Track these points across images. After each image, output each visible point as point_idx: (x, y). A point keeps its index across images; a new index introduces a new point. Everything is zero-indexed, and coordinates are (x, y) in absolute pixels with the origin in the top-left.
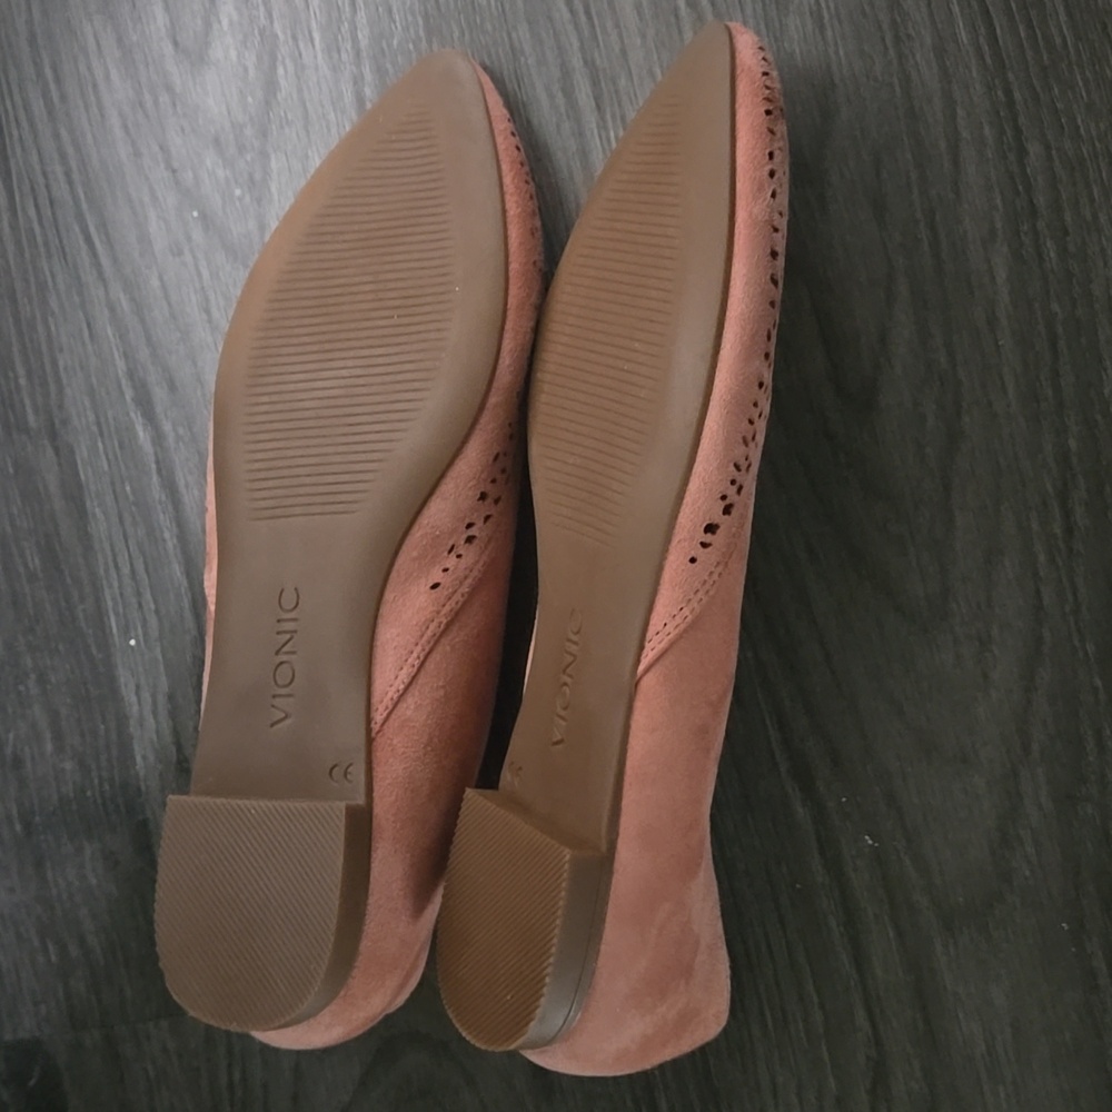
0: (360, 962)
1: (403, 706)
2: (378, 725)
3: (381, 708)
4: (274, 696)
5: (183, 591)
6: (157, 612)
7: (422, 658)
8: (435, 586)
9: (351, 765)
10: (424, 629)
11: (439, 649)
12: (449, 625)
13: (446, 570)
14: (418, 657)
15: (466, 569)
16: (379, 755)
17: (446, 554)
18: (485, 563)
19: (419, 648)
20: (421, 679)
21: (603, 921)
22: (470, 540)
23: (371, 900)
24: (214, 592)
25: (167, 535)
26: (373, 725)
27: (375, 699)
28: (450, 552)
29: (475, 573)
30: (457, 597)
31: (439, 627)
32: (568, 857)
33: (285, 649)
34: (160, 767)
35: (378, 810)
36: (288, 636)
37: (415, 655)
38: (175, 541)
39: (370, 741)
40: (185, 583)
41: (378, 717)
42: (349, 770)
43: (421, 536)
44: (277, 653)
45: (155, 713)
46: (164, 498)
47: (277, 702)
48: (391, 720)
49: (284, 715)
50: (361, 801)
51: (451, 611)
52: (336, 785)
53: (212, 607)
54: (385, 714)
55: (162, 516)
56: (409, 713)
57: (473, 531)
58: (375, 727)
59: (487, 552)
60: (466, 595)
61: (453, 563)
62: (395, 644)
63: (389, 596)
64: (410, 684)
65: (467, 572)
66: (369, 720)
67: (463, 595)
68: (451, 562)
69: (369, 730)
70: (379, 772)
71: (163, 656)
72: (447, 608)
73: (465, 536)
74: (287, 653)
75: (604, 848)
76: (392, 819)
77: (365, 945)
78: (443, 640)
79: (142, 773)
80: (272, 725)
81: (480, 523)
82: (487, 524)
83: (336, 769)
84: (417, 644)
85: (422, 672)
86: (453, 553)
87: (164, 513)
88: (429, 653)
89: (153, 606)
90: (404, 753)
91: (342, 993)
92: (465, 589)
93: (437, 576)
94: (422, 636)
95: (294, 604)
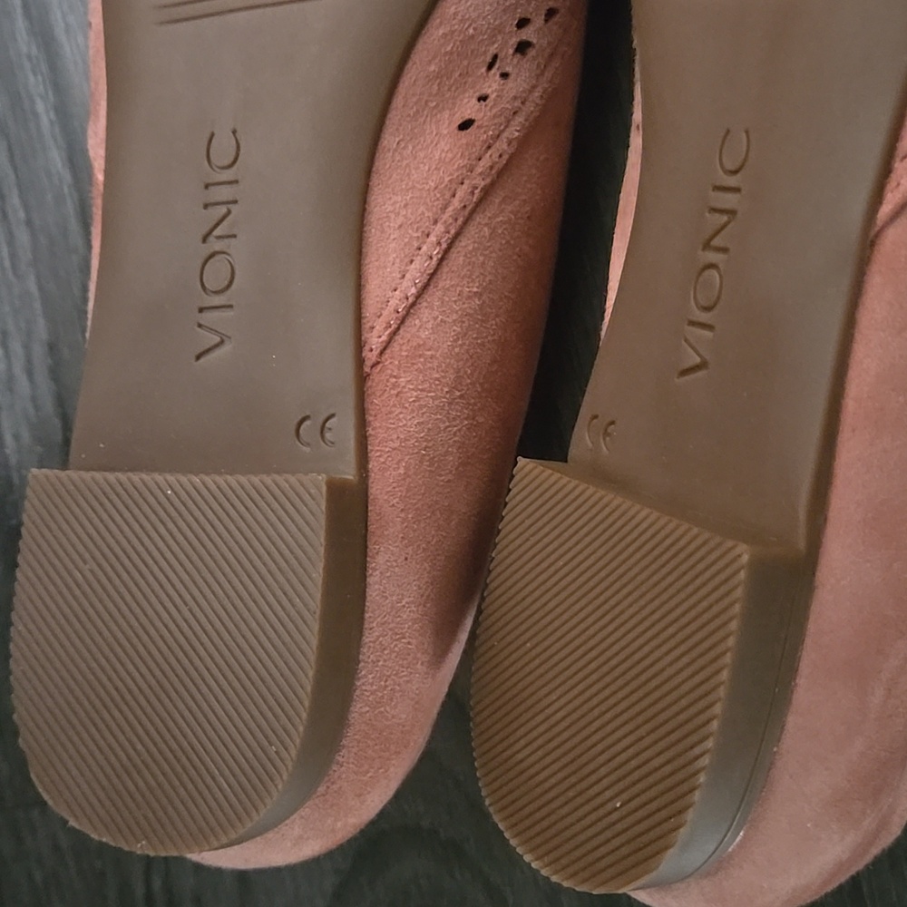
0: (351, 738)
1: (413, 323)
2: (375, 353)
3: (379, 325)
4: (201, 310)
5: (66, 190)
6: (29, 223)
7: (444, 246)
8: (466, 125)
9: (332, 416)
10: (448, 195)
11: (472, 230)
12: (487, 192)
13: (483, 98)
14: (439, 243)
15: (515, 98)
16: (376, 402)
17: (484, 70)
18: (545, 91)
19: (440, 228)
20: (445, 280)
21: (793, 671)
22: (522, 48)
23: (367, 638)
24: (102, 152)
25: (40, 107)
26: (366, 353)
27: (369, 312)
28: (490, 67)
29: (530, 107)
30: (502, 145)
31: (473, 193)
32: (745, 558)
33: (217, 232)
34: (39, 449)
35: (377, 489)
36: (223, 210)
37: (433, 239)
38: (52, 115)
39: (362, 379)
40: (68, 177)
41: (375, 340)
42: (327, 425)
43: (445, 35)
44: (205, 240)
45: (30, 373)
46: (34, 51)
47: (208, 318)
48: (395, 346)
49: (217, 339)
50: (349, 473)
51: (491, 168)
52: (307, 450)
53: (100, 177)
54: (384, 338)
55: (32, 78)
56: (424, 334)
57: (528, 34)
58: (370, 357)
59: (548, 75)
60: (515, 144)
61: (495, 86)
62: (400, 220)
63: (389, 140)
64: (426, 287)
65: (517, 104)
66: (359, 345)
67: (509, 143)
68: (492, 85)
69: (360, 361)
70: (377, 429)
71: (41, 289)
72: (485, 162)
73: (514, 41)
74: (219, 237)
75: (802, 544)
76: (401, 506)
77: (359, 710)
78: (478, 218)
79: (13, 461)
80: (198, 357)
81: (538, 21)
82: (550, 23)
83: (307, 423)
84: (436, 222)
85: (445, 269)
86: (493, 71)
87: (35, 74)
88: (458, 235)
89: (22, 215)
90: (418, 399)
91: (321, 789)
92: (513, 132)
93: (469, 108)
94: (445, 208)
95: (232, 159)
